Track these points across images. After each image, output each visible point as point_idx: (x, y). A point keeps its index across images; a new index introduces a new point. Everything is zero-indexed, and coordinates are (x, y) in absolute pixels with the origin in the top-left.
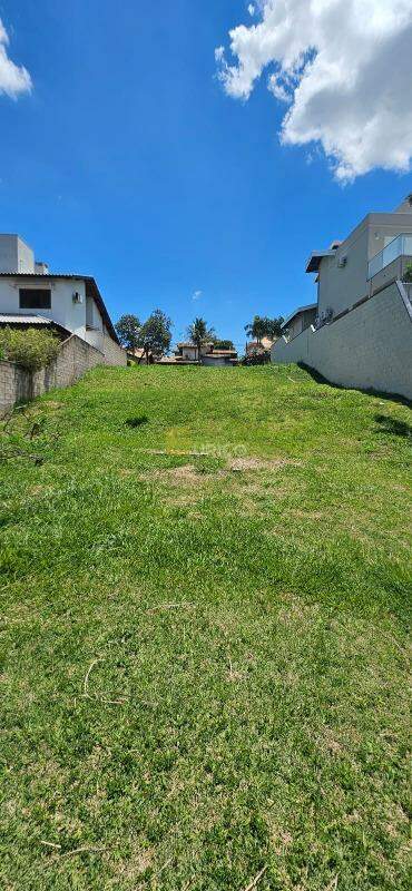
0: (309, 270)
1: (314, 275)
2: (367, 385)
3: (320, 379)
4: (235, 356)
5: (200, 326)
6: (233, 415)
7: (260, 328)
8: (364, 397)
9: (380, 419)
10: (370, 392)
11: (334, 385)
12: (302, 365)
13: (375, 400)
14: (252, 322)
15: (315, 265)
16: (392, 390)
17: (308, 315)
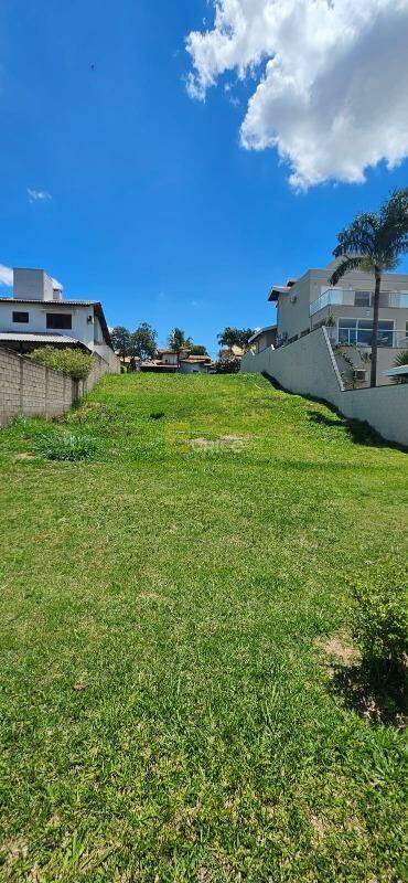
0: (270, 299)
1: (275, 303)
2: (306, 392)
3: (277, 386)
4: (208, 361)
5: (179, 335)
6: (220, 411)
7: (230, 338)
8: (303, 400)
9: (310, 413)
10: (308, 397)
11: (286, 391)
12: (265, 374)
13: (308, 402)
14: (223, 332)
15: (275, 296)
16: (320, 396)
17: (270, 334)
